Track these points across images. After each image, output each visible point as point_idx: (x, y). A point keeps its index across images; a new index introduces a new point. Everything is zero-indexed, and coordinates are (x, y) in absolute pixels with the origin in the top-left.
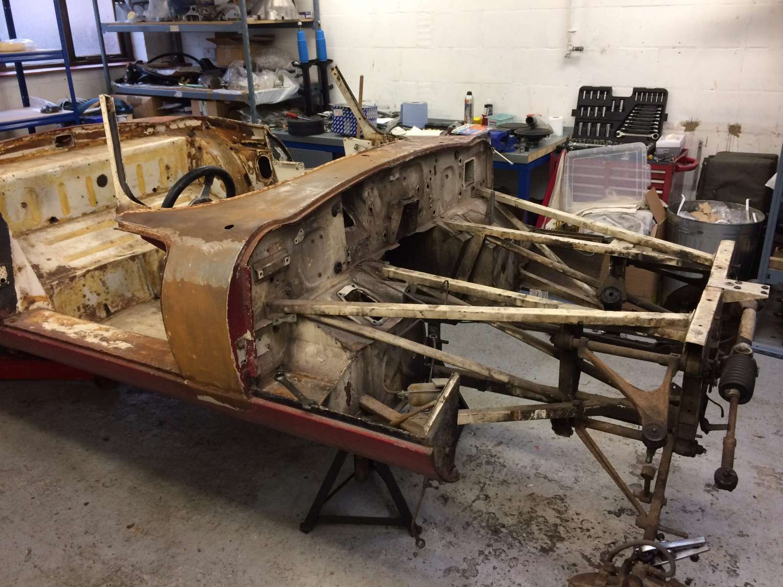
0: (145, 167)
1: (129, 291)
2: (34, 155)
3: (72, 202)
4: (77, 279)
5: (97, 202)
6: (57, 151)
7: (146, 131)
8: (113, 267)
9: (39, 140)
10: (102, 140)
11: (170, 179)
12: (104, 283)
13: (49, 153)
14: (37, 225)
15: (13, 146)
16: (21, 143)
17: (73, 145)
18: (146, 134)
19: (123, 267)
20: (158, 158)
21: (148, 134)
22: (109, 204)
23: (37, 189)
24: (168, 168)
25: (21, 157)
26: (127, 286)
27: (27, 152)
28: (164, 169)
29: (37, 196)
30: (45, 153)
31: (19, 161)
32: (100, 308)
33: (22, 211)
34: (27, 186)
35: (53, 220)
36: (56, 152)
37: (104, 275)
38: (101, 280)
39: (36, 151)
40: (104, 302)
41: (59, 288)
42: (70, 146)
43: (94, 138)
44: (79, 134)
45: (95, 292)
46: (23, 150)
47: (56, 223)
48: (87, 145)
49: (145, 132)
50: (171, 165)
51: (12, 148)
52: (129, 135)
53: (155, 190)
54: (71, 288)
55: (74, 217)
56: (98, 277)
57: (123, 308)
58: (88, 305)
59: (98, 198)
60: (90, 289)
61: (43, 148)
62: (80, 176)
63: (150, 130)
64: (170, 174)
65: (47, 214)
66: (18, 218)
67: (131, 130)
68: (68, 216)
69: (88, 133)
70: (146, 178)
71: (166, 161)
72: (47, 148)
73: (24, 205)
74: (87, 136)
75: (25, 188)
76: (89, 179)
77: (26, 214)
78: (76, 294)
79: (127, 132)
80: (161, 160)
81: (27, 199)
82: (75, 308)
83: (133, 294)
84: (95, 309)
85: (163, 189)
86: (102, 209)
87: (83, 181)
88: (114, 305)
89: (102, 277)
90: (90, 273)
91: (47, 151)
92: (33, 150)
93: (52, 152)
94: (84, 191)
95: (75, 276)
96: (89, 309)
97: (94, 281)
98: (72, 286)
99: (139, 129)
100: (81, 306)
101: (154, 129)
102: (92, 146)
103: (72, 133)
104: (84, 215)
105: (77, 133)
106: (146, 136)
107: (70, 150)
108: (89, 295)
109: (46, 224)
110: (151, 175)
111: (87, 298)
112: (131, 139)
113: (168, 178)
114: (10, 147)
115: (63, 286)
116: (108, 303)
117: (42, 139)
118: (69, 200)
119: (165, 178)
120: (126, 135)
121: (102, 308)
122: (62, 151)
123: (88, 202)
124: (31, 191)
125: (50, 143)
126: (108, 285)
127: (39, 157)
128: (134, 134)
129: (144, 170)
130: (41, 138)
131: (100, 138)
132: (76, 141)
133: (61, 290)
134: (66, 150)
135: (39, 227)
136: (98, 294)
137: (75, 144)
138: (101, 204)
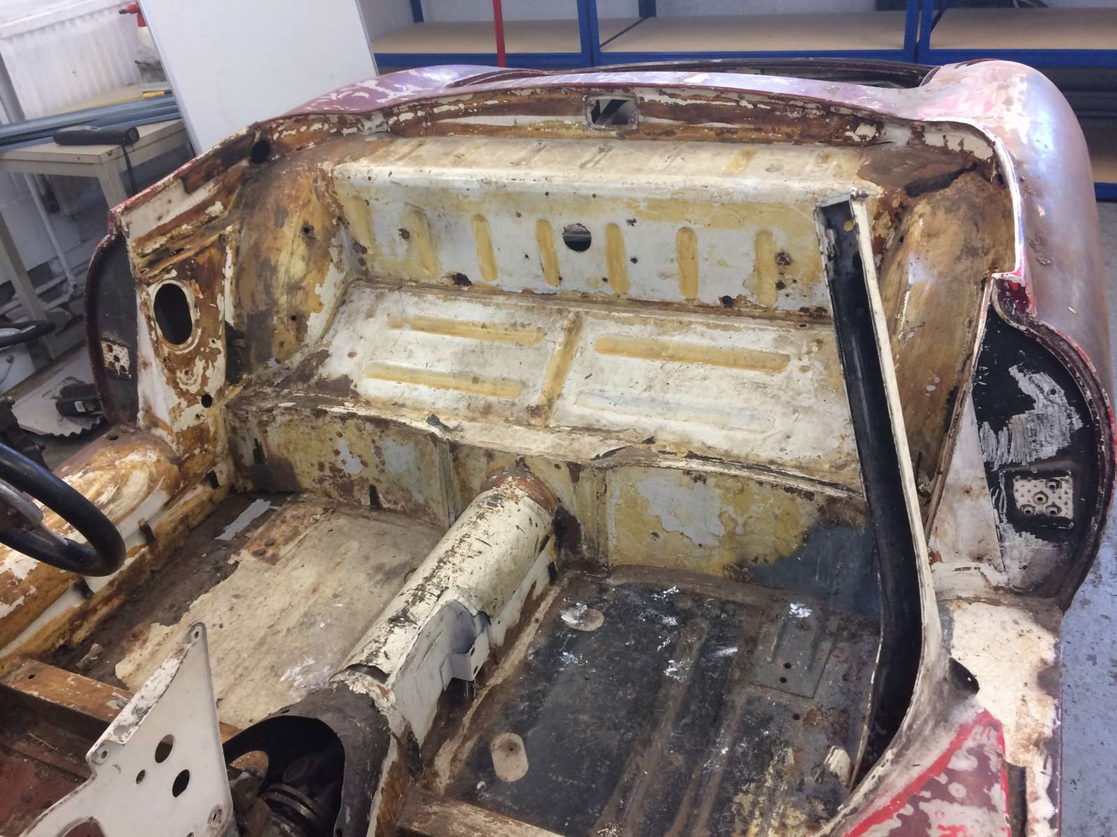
0: (705, 239)
1: (421, 492)
2: (538, 129)
3: (501, 259)
4: (328, 418)
5: (560, 279)
6: (591, 132)
7: (854, 129)
8: (399, 432)
9: (551, 100)
10: (711, 129)
11: (788, 290)
12: (378, 451)
13: (572, 132)
14: (428, 277)
15: (496, 102)
16: (513, 99)
17: (635, 127)
18: (849, 138)
19: (417, 444)
20: (752, 229)
21: (857, 139)
22: (591, 291)
23: (428, 212)
24: (783, 259)
25: (510, 128)
26: (419, 480)
27: (523, 120)
28: (769, 258)
29: (429, 226)
30: (564, 131)
31: (506, 135)
32: (363, 488)
33: (402, 246)
34: (410, 201)
35: (460, 280)
36: (588, 133)
37: (380, 437)
38: (373, 441)
39: (545, 122)
40: (372, 482)
41: (287, 417)
42: (627, 128)
43: (690, 120)
44: (652, 103)
45: (359, 456)
46: (516, 114)
47: (466, 288)
48: (668, 133)
49: (848, 134)
50: (795, 256)
51: (492, 106)
52: (798, 130)
53: (727, 301)
54: (313, 428)
55: (506, 289)
56: (370, 434)
57: (404, 512)
58: (341, 471)
59: (564, 272)
60: (350, 445)
61: (559, 118)
62: (523, 214)
63: (866, 131)
64: (788, 276)
65: (449, 263)
66: (394, 253)
67: (804, 119)
68: (494, 283)
69: (676, 105)
70: (703, 267)
71: (781, 241)
72: (568, 120)
73: (405, 234)
74: (674, 111)
75: (406, 204)
76: (543, 223)
77: (408, 250)
78: (322, 441)
79: (792, 122)
80: (764, 234)
81: (412, 225)
82: (315, 461)
83: (426, 502)
84: (352, 483)
85: (756, 307)
86: (571, 296)
87: (529, 224)
88: (389, 497)
89: (376, 438)
90: (355, 420)
91: (568, 127)
92: (538, 120)
93: (580, 132)
94: (532, 247)
95: (326, 412)
96: (341, 477)
97: (361, 437)
98: (314, 424)
99: (834, 122)
100: (327, 466)
101: (879, 130)
102: (680, 139)
103: (634, 97)
104: (527, 293)
105: (646, 100)
106: (848, 143)
107: (621, 137)
108: (345, 454)
109: (446, 281)
110: (722, 263)
111: (340, 457)
112: (798, 143)
113: (780, 286)
114: (489, 103)
115: (296, 417)
116: (380, 489)
117: (560, 100)
118: (496, 252)
119: (770, 281)
120: (786, 129)
121: (366, 490)
122: (603, 134)
123: (540, 272)
124: (418, 212)
125: (578, 111)
126: (384, 457)
127: (546, 136)
128: (815, 131)
129: (701, 245)
130: (556, 96)
131: (709, 124)
132: (641, 118)
133: (291, 421)
134: (614, 133)
135: (434, 282)
136: (364, 463)
137: (639, 124)
138: (568, 286)
